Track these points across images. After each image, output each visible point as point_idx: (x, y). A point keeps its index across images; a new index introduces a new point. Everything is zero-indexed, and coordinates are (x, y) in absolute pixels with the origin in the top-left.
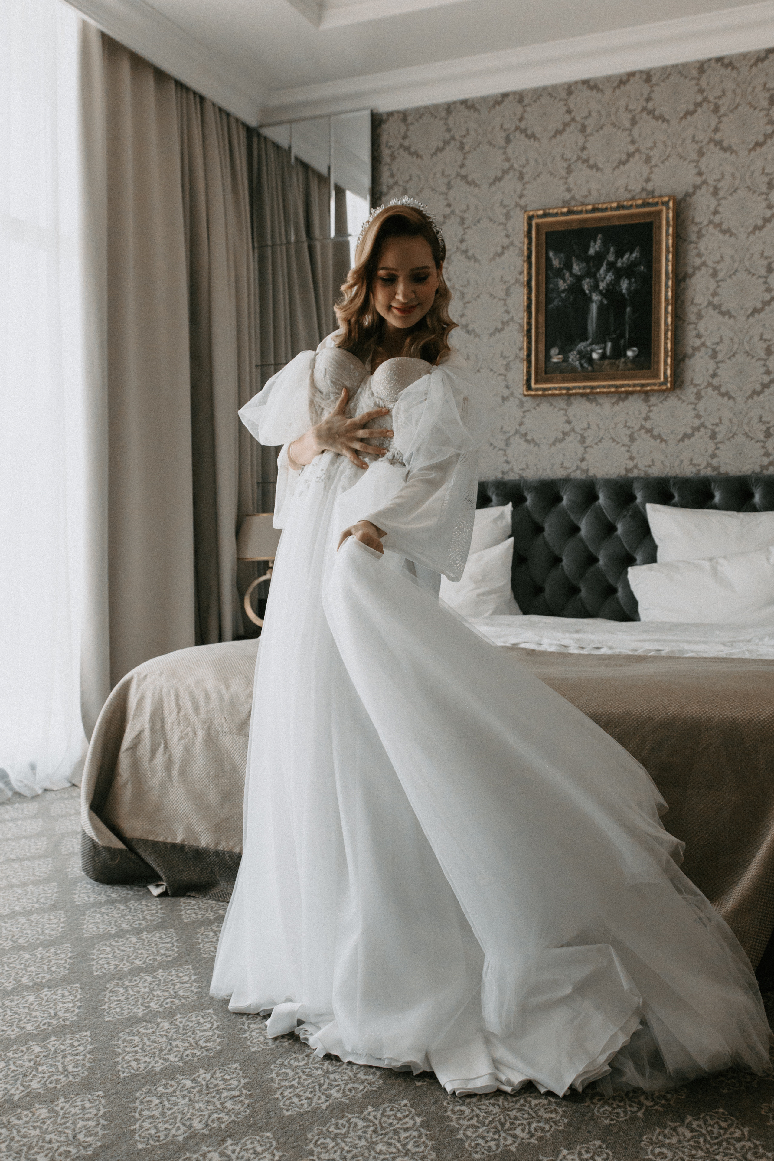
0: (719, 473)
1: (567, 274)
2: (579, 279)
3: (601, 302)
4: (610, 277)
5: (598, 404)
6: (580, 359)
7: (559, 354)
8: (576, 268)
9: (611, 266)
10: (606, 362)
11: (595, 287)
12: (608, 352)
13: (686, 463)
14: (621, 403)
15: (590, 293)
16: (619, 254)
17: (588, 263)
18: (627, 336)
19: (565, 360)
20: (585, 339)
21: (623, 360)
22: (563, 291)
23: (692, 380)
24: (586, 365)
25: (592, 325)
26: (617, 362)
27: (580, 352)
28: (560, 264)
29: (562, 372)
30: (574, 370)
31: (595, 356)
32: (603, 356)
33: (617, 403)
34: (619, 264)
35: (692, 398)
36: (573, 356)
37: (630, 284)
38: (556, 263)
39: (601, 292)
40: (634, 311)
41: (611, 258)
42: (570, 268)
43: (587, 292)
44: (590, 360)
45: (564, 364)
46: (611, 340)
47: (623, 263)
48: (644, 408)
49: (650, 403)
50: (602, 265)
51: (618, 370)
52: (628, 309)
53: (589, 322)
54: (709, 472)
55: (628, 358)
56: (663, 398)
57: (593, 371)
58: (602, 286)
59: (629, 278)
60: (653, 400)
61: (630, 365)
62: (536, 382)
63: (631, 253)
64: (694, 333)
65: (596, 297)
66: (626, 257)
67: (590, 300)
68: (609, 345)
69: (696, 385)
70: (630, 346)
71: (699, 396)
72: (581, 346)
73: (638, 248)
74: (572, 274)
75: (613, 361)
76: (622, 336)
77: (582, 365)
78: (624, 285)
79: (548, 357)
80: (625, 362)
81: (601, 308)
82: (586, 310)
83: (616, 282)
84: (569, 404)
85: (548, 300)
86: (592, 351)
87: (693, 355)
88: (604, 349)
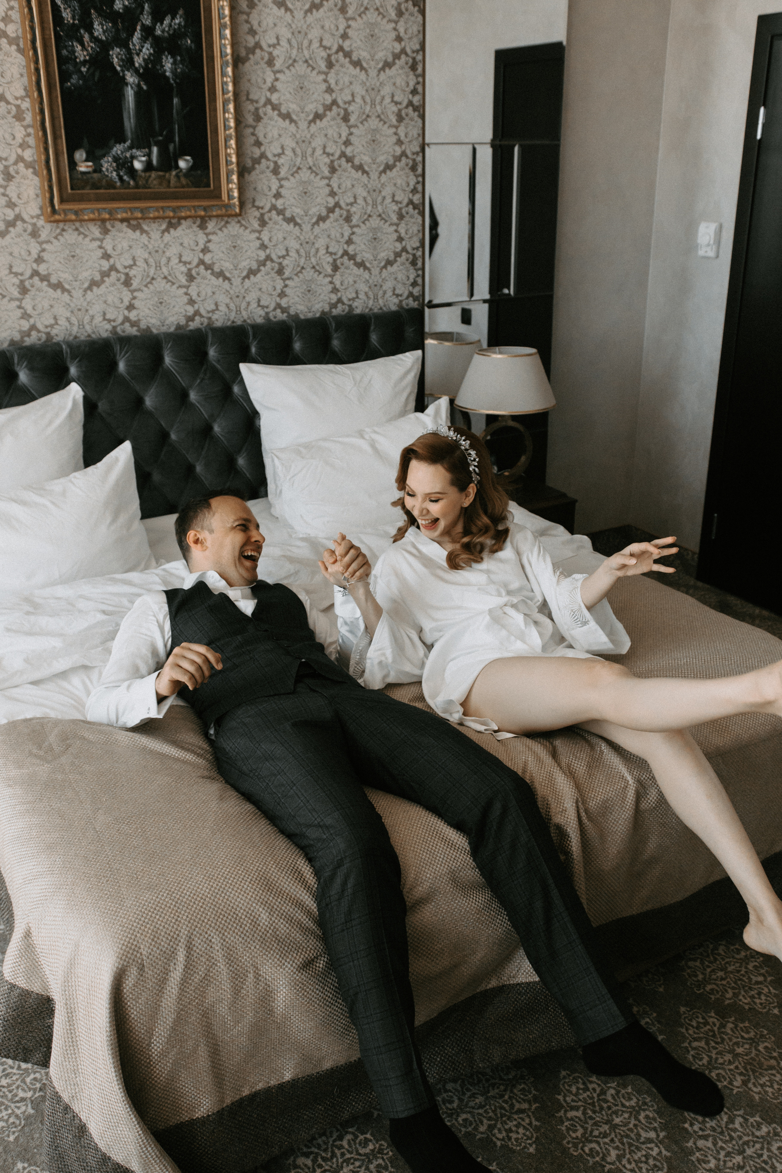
1: (87, 37)
2: (104, 47)
3: (139, 85)
4: (147, 50)
5: (143, 231)
6: (117, 170)
7: (87, 160)
8: (98, 29)
9: (148, 32)
10: (153, 174)
11: (128, 63)
12: (155, 162)
14: (172, 231)
15: (123, 71)
16: (158, 17)
17: (115, 23)
18: (177, 139)
19: (98, 170)
20: (122, 139)
21: (174, 173)
22: (85, 62)
23: (254, 201)
24: (125, 178)
25: (129, 122)
26: (167, 175)
27: (116, 159)
28: (73, 18)
29: (95, 186)
30: (111, 185)
31: (138, 165)
32: (149, 167)
33: (167, 230)
34: (158, 32)
35: (256, 225)
36: (107, 164)
37: (174, 63)
38: (67, 15)
39: (136, 71)
40: (184, 103)
41: (146, 19)
42: (89, 28)
43: (118, 68)
44: (132, 171)
45: (95, 175)
46: (157, 144)
47: (163, 31)
48: (202, 239)
49: (207, 231)
50: (135, 30)
51: (169, 186)
52: (176, 101)
53: (125, 115)
55: (181, 170)
56: (223, 223)
57: (137, 186)
58: (138, 61)
59: (173, 57)
60: (211, 225)
61: (184, 181)
62: (62, 201)
63: (173, 18)
64: (252, 140)
65: (131, 78)
66: (167, 22)
67: (123, 81)
68: (155, 150)
69: (258, 208)
70: (182, 153)
71: (263, 223)
72: (118, 149)
73: (181, 12)
74: (95, 39)
75: (161, 173)
76: (170, 139)
77: (121, 178)
78: (168, 64)
79: (73, 164)
80: (177, 176)
81: (139, 93)
82: (120, 96)
83: (155, 60)
84: (106, 231)
85: (64, 77)
86: (133, 157)
87: (253, 168)
88: (149, 155)
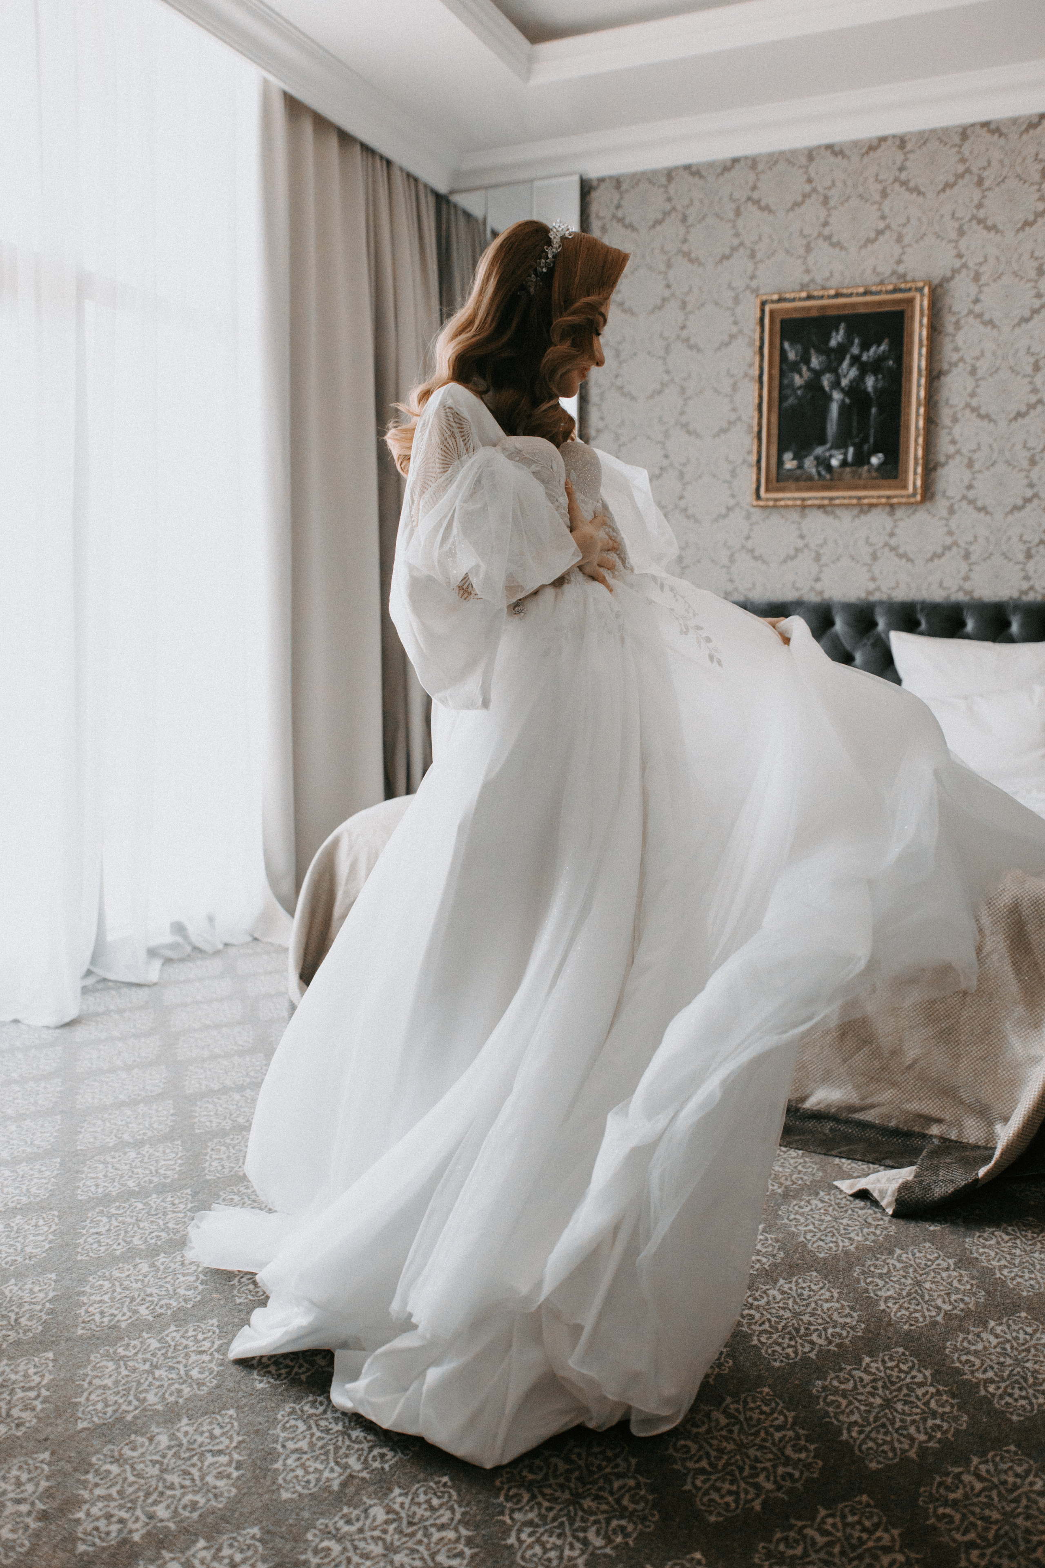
0: (972, 598)
1: (804, 369)
2: (817, 375)
3: (843, 401)
4: (853, 373)
5: (836, 517)
6: (817, 466)
7: (793, 459)
8: (816, 362)
9: (855, 360)
10: (848, 469)
11: (836, 384)
12: (850, 457)
13: (935, 586)
14: (862, 517)
15: (831, 390)
16: (865, 347)
17: (828, 356)
18: (872, 440)
19: (800, 467)
20: (824, 442)
21: (866, 468)
22: (800, 388)
23: (944, 492)
24: (823, 473)
25: (832, 428)
26: (860, 470)
27: (817, 458)
28: (796, 356)
29: (797, 479)
30: (810, 478)
31: (835, 462)
32: (844, 463)
33: (858, 516)
34: (865, 358)
35: (944, 513)
36: (809, 463)
37: (876, 380)
38: (792, 355)
39: (842, 390)
40: (881, 411)
41: (855, 350)
42: (807, 362)
43: (827, 389)
44: (829, 468)
45: (799, 472)
46: (854, 445)
47: (869, 357)
48: (888, 523)
49: (896, 517)
50: (843, 359)
51: (860, 478)
52: (874, 410)
53: (829, 424)
54: (961, 597)
55: (872, 465)
56: (911, 511)
57: (832, 479)
58: (844, 382)
59: (875, 375)
60: (899, 513)
61: (874, 474)
62: (767, 490)
63: (879, 345)
64: (948, 438)
65: (837, 396)
66: (872, 350)
67: (829, 398)
68: (851, 450)
69: (948, 498)
70: (875, 452)
71: (951, 511)
72: (819, 450)
73: (886, 341)
74: (810, 369)
75: (854, 468)
76: (865, 440)
77: (819, 473)
78: (870, 382)
79: (780, 463)
80: (869, 471)
81: (842, 407)
82: (826, 409)
83: (861, 378)
84: (803, 516)
85: (782, 398)
86: (831, 456)
87: (946, 463)
88: (845, 454)
